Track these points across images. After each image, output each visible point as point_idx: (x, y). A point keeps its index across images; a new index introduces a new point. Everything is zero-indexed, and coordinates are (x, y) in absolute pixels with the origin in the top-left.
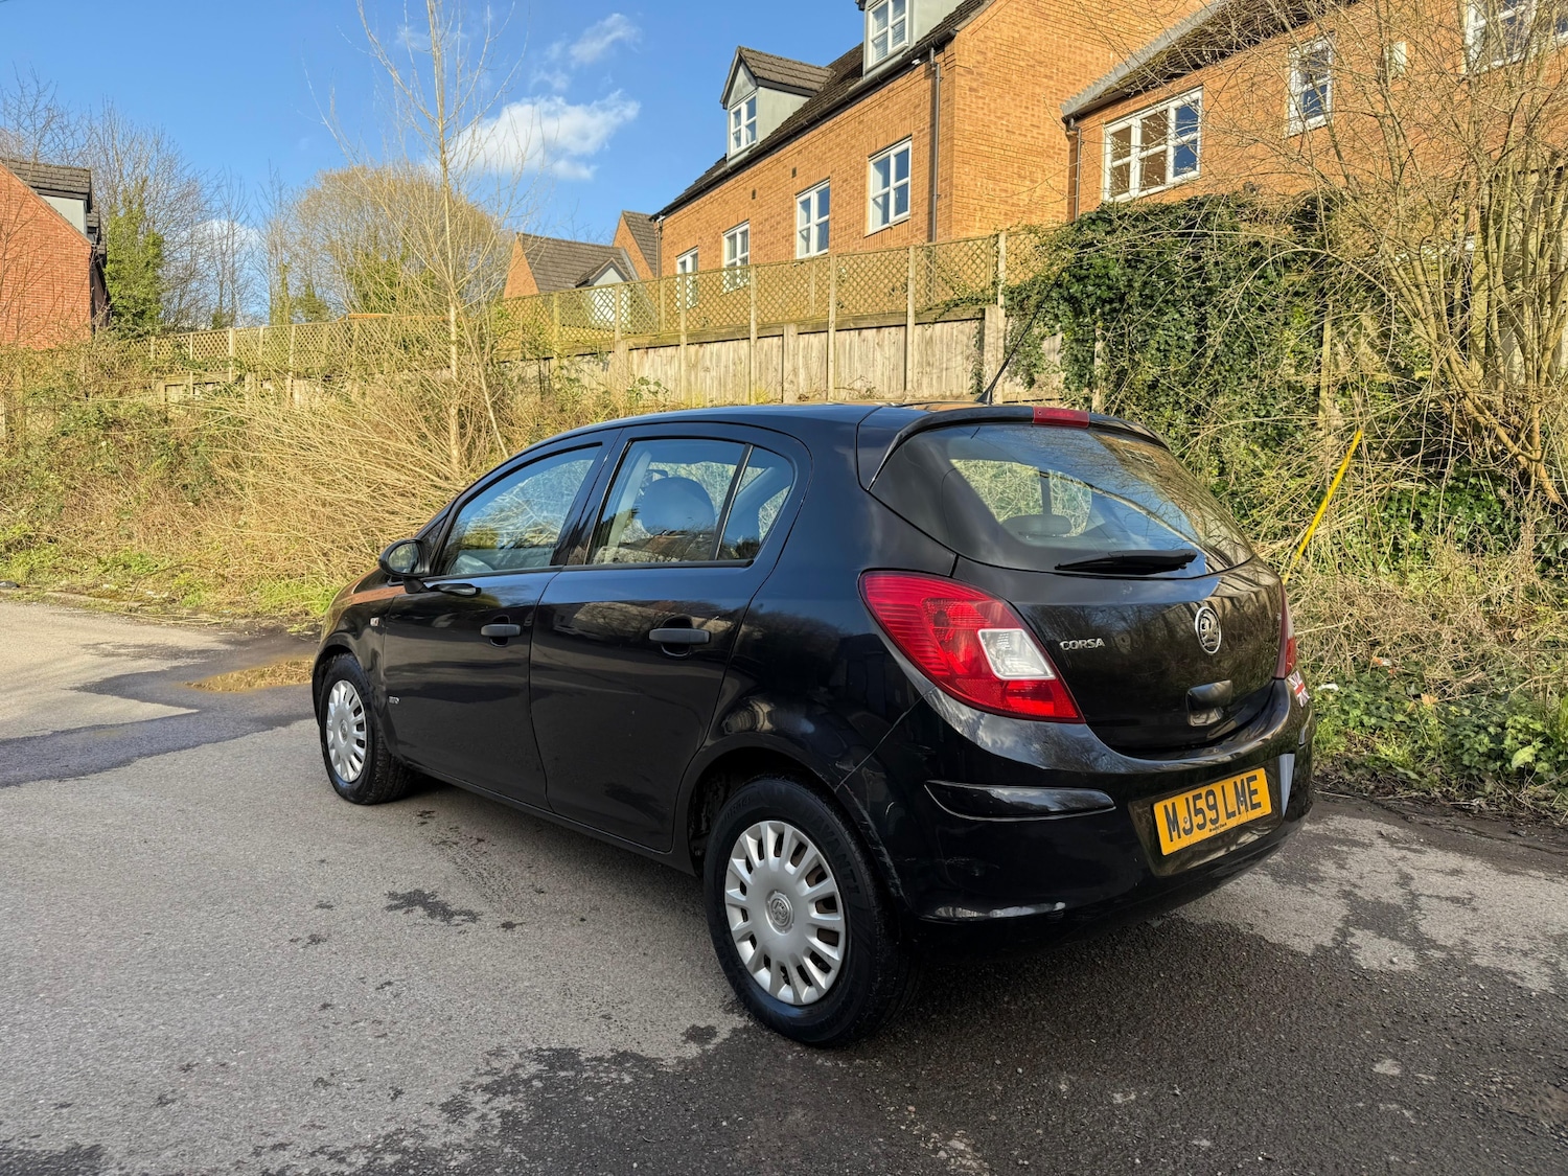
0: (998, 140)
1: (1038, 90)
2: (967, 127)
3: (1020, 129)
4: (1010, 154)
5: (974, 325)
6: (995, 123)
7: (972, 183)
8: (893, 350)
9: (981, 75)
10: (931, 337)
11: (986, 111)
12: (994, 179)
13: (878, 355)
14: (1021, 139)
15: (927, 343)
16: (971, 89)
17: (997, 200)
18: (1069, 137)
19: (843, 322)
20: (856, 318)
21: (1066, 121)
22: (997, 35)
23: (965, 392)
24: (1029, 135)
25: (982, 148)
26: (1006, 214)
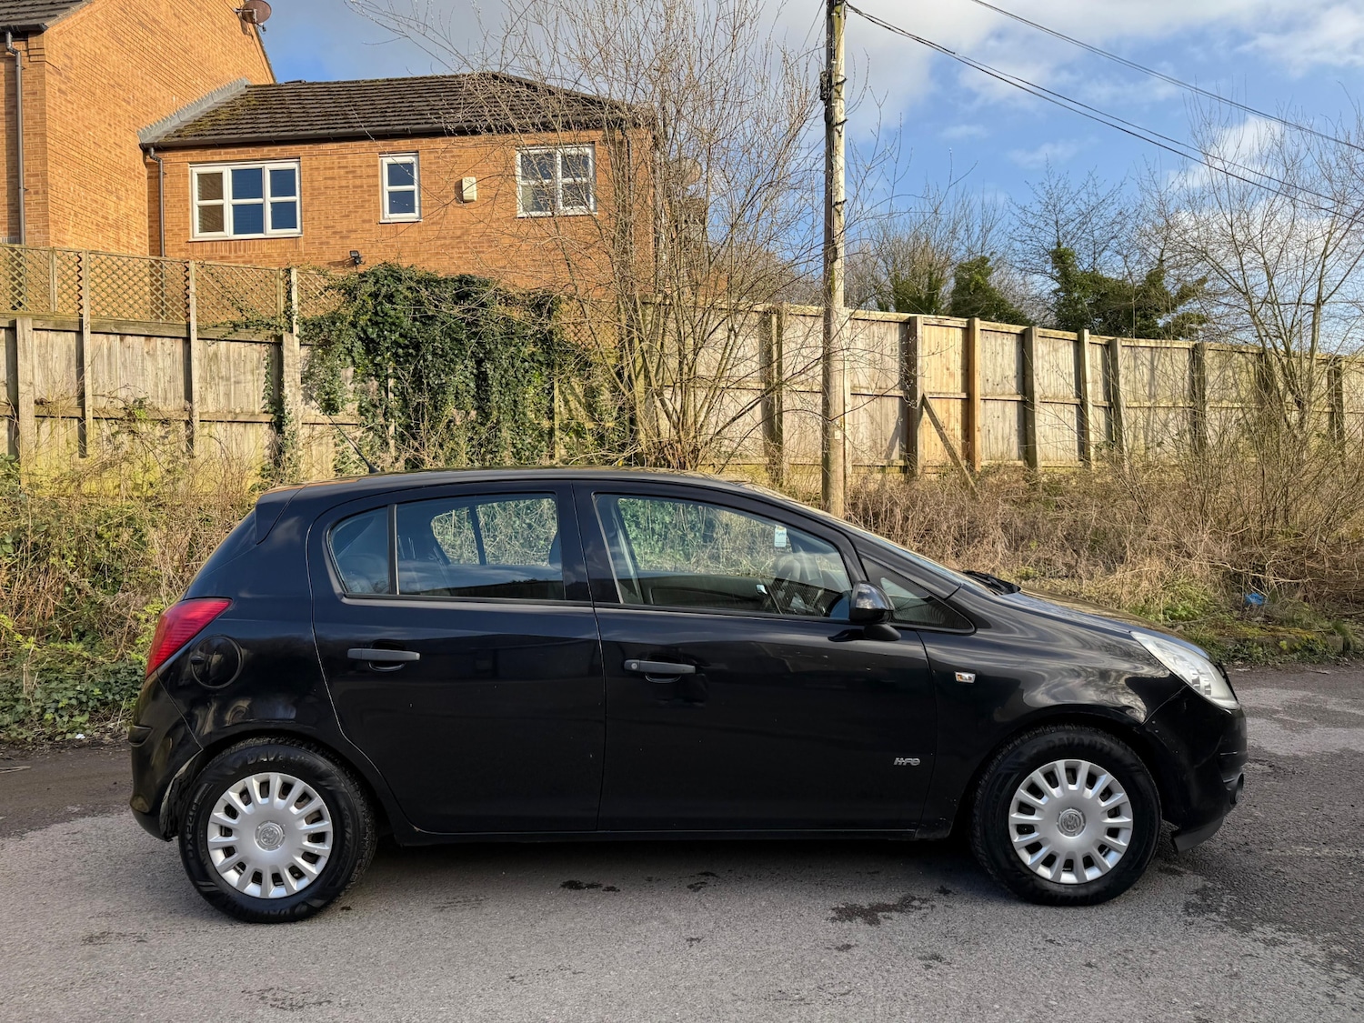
0: (87, 149)
1: (118, 111)
2: (58, 128)
3: (106, 145)
4: (98, 166)
5: (264, 349)
6: (83, 132)
7: (66, 186)
8: (168, 361)
9: (68, 79)
10: (216, 355)
11: (74, 117)
12: (85, 187)
13: (149, 364)
14: (106, 154)
15: (210, 360)
16: (60, 90)
17: (89, 209)
18: (147, 165)
19: (100, 324)
20: (118, 324)
21: (145, 149)
22: (81, 45)
23: (257, 411)
24: (113, 153)
25: (73, 153)
26: (97, 225)
